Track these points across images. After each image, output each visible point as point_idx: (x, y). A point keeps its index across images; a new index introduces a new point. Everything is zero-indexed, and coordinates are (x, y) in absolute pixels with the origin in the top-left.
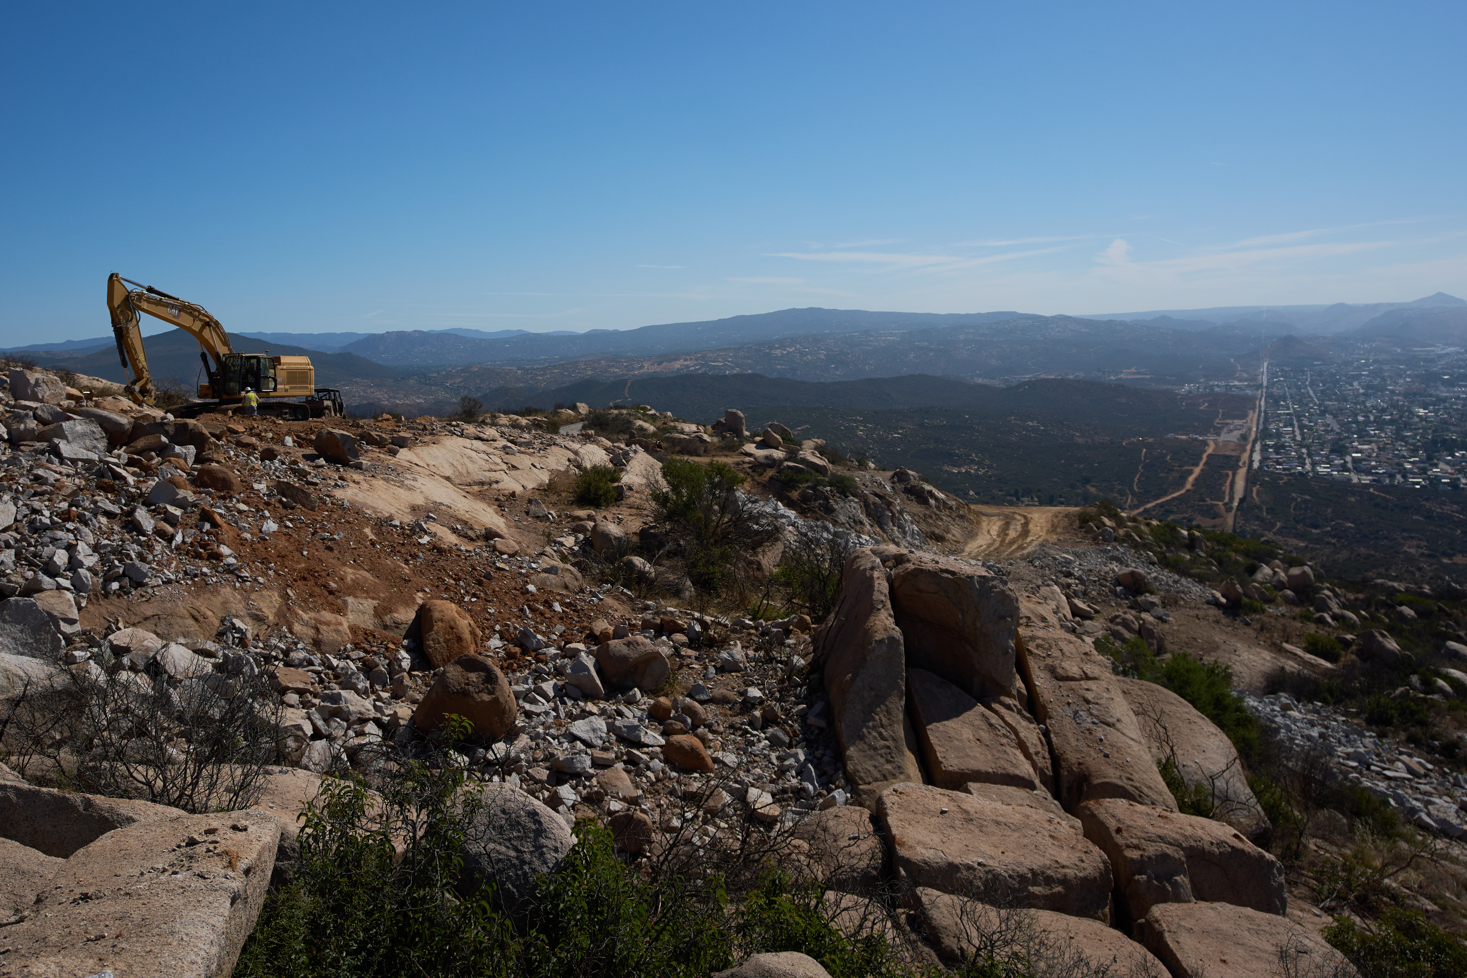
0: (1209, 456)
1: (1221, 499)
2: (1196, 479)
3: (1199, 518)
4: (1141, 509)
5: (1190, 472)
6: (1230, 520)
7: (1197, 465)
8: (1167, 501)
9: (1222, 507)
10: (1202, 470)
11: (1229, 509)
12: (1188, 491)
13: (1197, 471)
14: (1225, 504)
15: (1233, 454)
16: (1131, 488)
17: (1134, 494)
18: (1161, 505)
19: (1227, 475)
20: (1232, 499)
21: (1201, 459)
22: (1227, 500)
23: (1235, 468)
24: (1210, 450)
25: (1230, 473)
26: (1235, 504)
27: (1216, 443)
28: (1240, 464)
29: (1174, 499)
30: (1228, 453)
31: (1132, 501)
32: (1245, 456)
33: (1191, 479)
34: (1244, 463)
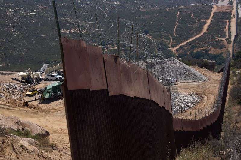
0: (215, 13)
1: (224, 36)
2: (209, 26)
3: (212, 49)
4: (178, 47)
5: (205, 23)
6: (230, 49)
7: (209, 18)
8: (193, 40)
9: (225, 41)
10: (212, 21)
11: (229, 43)
12: (204, 33)
13: (209, 22)
14: (227, 40)
15: (227, 11)
16: (172, 35)
17: (174, 38)
18: (190, 43)
19: (226, 23)
20: (230, 36)
21: (210, 15)
22: (227, 37)
23: (230, 19)
24: (214, 10)
25: (227, 21)
26: (233, 39)
27: (217, 7)
28: (232, 16)
29: (197, 39)
30: (225, 11)
31: (173, 42)
32: (234, 12)
33: (206, 27)
34: (234, 15)
